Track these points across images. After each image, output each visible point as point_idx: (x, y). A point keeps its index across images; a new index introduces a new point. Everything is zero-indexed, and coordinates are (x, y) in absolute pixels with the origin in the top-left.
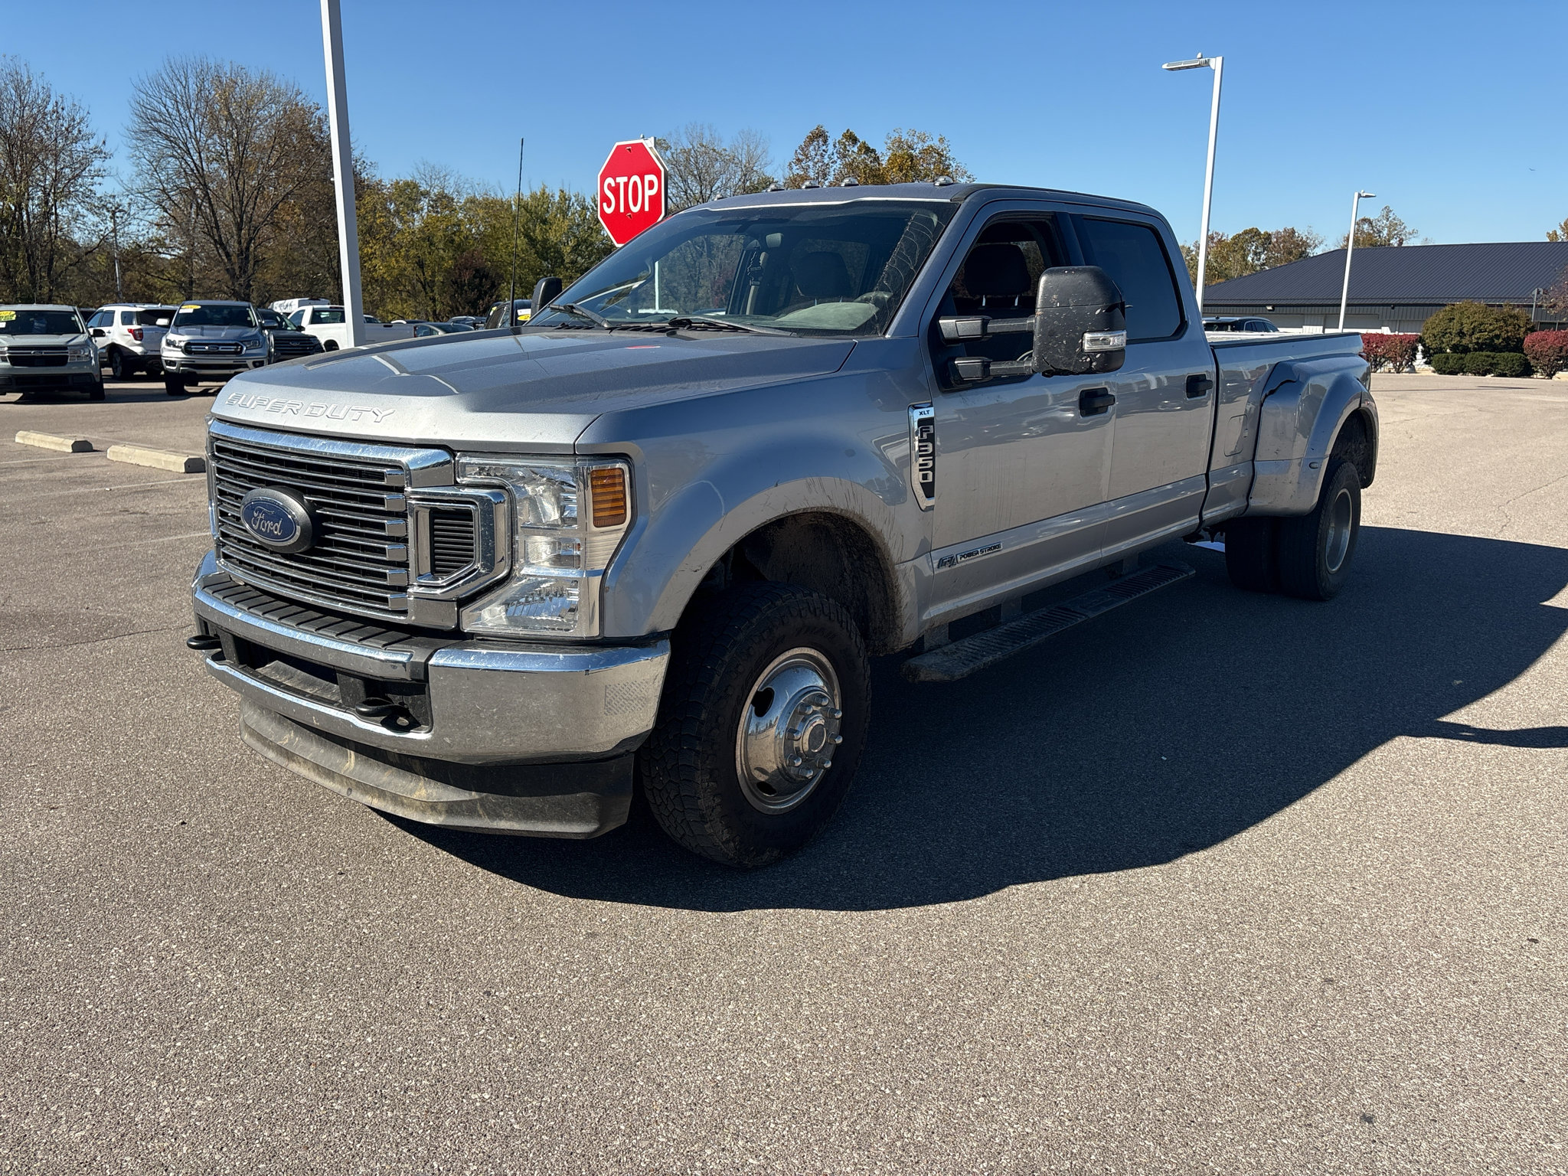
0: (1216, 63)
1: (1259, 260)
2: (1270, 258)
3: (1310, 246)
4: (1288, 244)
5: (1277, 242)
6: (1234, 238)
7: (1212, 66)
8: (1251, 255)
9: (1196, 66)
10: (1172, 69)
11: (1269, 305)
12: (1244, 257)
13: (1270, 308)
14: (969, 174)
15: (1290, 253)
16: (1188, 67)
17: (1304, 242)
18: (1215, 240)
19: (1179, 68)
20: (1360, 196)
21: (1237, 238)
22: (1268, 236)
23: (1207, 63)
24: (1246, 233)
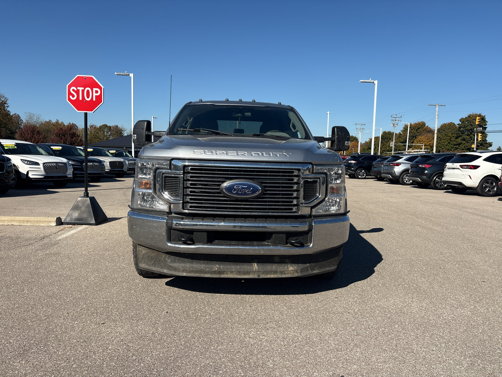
0: (132, 75)
1: (108, 134)
2: (112, 134)
3: (123, 131)
4: (116, 130)
5: (113, 129)
6: (100, 127)
7: (131, 76)
8: (106, 132)
9: (125, 75)
10: (118, 75)
11: (125, 147)
12: (104, 133)
13: (125, 148)
14: (5, 97)
15: (117, 133)
16: (123, 75)
17: (121, 129)
18: (93, 127)
19: (120, 75)
20: (153, 117)
21: (101, 127)
22: (110, 127)
23: (129, 75)
24: (103, 125)
